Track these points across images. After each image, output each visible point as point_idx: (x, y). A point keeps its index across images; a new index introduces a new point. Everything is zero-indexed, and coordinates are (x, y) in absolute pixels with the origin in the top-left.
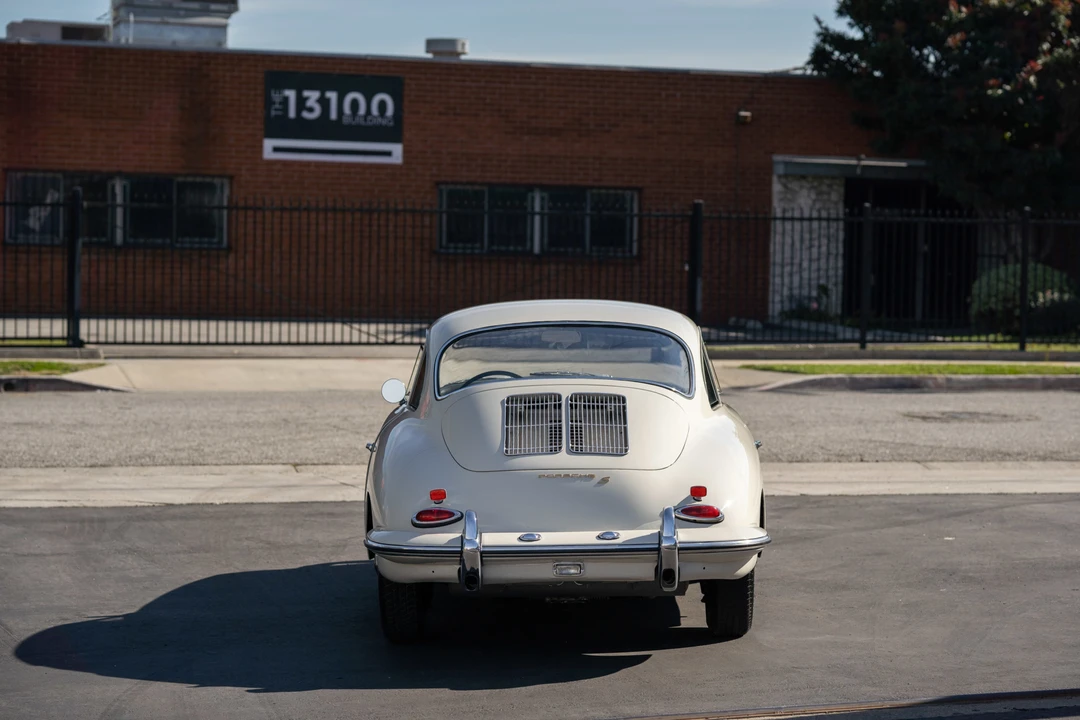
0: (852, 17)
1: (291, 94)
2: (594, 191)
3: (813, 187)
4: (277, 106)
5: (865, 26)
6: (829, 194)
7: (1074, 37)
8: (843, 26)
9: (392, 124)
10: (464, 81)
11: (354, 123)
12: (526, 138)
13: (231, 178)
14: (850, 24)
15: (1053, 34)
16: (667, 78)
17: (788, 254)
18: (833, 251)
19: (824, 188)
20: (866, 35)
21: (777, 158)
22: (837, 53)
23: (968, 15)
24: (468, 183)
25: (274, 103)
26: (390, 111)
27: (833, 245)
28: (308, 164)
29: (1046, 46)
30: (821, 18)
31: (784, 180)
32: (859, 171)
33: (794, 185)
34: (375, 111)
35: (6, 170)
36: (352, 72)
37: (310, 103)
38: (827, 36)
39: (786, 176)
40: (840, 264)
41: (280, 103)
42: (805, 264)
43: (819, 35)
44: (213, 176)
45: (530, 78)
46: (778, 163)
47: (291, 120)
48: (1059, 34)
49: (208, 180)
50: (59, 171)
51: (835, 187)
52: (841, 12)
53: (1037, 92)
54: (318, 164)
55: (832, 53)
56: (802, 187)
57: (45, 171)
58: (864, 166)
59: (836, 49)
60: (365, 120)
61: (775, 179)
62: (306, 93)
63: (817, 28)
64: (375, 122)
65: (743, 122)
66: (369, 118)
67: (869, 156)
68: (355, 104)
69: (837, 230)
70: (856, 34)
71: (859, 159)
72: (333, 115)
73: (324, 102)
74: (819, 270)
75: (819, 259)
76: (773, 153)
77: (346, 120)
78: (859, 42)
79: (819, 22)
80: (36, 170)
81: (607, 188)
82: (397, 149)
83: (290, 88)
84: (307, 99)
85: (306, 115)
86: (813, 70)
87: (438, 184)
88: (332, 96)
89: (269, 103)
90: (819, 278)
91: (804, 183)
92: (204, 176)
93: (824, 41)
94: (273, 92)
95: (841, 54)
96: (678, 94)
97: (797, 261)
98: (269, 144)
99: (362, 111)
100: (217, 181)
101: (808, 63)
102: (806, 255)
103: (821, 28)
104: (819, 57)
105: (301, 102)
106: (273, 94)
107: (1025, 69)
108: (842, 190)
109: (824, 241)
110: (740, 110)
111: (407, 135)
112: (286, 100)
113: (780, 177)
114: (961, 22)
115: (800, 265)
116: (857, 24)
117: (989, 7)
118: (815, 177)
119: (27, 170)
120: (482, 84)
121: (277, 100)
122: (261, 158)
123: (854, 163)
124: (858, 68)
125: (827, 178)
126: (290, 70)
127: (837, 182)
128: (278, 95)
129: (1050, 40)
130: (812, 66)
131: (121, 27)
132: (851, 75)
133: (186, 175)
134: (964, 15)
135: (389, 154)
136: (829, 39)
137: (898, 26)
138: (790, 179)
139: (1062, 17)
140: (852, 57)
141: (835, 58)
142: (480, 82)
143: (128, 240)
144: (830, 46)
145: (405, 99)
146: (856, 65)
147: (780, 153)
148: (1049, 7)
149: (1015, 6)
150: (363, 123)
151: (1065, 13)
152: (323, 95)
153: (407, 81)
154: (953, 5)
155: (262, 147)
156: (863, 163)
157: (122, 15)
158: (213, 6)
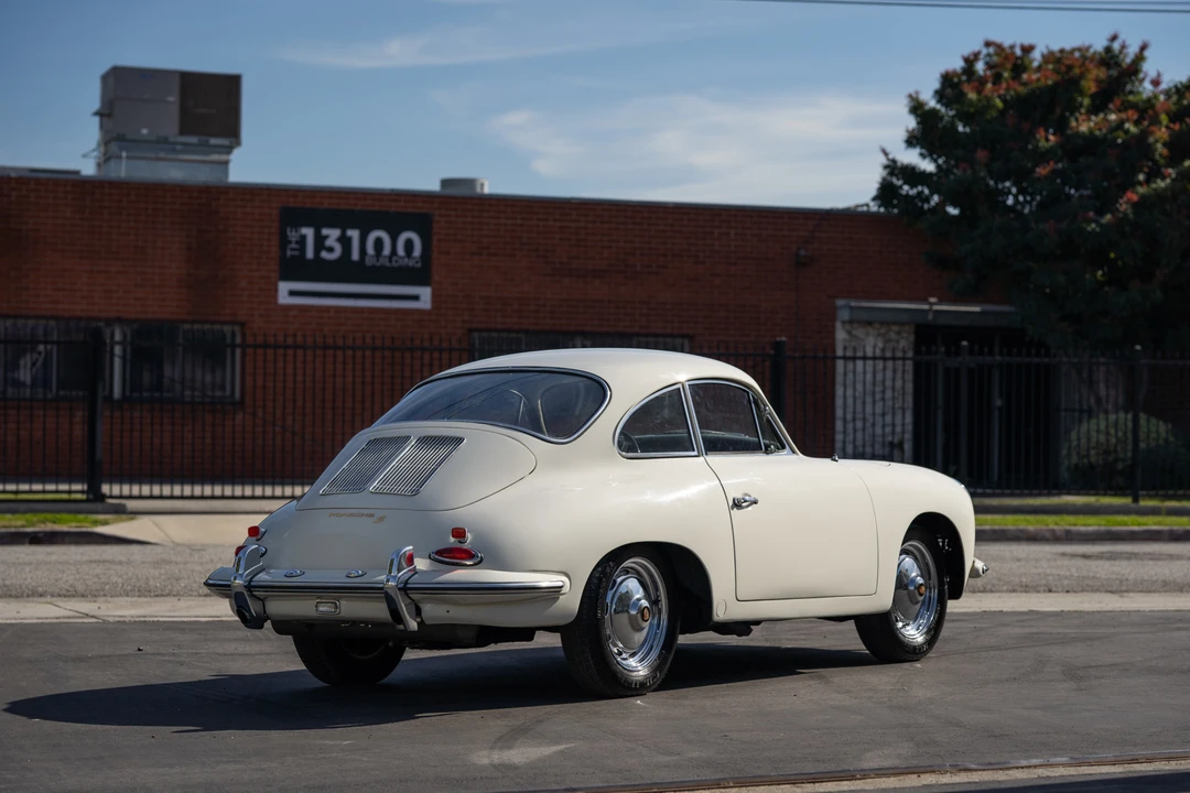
0: (922, 147)
1: (309, 232)
3: (879, 335)
4: (294, 246)
5: (939, 157)
6: (897, 341)
7: (1171, 167)
8: (912, 157)
9: (419, 265)
10: (499, 218)
11: (378, 264)
12: (567, 280)
13: (243, 325)
14: (921, 154)
15: (1150, 164)
16: (720, 215)
17: (853, 408)
19: (893, 336)
20: (939, 167)
21: (840, 302)
22: (906, 187)
23: (1057, 144)
24: (503, 330)
25: (290, 242)
28: (327, 309)
29: (1141, 177)
30: (888, 150)
31: (848, 327)
32: (930, 317)
33: (859, 332)
34: (401, 251)
36: (376, 209)
37: (329, 243)
38: (893, 168)
39: (851, 322)
40: (909, 418)
41: (297, 242)
42: (873, 419)
43: (886, 167)
44: (223, 323)
45: (570, 214)
46: (842, 308)
47: (310, 261)
48: (1155, 162)
49: (217, 327)
50: (53, 318)
51: (904, 335)
52: (911, 141)
53: (1135, 226)
54: (338, 309)
55: (901, 187)
56: (868, 334)
57: (37, 317)
58: (937, 311)
59: (905, 183)
60: (390, 261)
61: (838, 325)
62: (325, 232)
63: (883, 160)
64: (401, 262)
65: (802, 263)
66: (394, 258)
67: (941, 302)
68: (379, 243)
70: (928, 166)
71: (931, 304)
72: (355, 256)
73: (345, 241)
74: (887, 425)
75: (887, 414)
76: (837, 297)
77: (369, 262)
78: (931, 174)
79: (886, 154)
81: (656, 335)
82: (425, 293)
83: (307, 226)
84: (326, 237)
85: (324, 255)
86: (880, 207)
87: (470, 330)
88: (354, 234)
89: (284, 242)
90: (886, 436)
91: (871, 330)
92: (213, 323)
93: (891, 174)
94: (288, 229)
95: (912, 188)
96: (732, 232)
97: (863, 416)
98: (284, 287)
99: (387, 251)
100: (227, 328)
101: (874, 199)
102: (872, 408)
103: (888, 159)
104: (886, 192)
105: (320, 241)
106: (289, 233)
107: (1119, 201)
108: (912, 338)
109: (893, 394)
110: (799, 250)
111: (436, 278)
112: (303, 238)
113: (843, 322)
114: (1051, 151)
115: (868, 419)
116: (931, 155)
117: (1078, 135)
118: (882, 323)
119: (16, 317)
120: (519, 222)
121: (294, 240)
122: (276, 303)
123: (926, 307)
124: (929, 203)
125: (895, 323)
126: (308, 206)
127: (907, 328)
128: (294, 234)
129: (1146, 170)
130: (879, 202)
131: (112, 163)
132: (922, 212)
133: (193, 322)
134: (1051, 144)
135: (416, 298)
136: (896, 172)
137: (981, 155)
138: (855, 325)
139: (1159, 146)
140: (922, 192)
141: (904, 192)
142: (516, 219)
143: (128, 393)
144: (898, 179)
145: (435, 238)
146: (927, 200)
147: (843, 298)
148: (1145, 134)
149: (1105, 135)
150: (388, 264)
151: (1162, 141)
152: (344, 233)
153: (436, 218)
154: (1041, 134)
155: (276, 290)
156: (936, 307)
157: (114, 147)
158: (213, 141)
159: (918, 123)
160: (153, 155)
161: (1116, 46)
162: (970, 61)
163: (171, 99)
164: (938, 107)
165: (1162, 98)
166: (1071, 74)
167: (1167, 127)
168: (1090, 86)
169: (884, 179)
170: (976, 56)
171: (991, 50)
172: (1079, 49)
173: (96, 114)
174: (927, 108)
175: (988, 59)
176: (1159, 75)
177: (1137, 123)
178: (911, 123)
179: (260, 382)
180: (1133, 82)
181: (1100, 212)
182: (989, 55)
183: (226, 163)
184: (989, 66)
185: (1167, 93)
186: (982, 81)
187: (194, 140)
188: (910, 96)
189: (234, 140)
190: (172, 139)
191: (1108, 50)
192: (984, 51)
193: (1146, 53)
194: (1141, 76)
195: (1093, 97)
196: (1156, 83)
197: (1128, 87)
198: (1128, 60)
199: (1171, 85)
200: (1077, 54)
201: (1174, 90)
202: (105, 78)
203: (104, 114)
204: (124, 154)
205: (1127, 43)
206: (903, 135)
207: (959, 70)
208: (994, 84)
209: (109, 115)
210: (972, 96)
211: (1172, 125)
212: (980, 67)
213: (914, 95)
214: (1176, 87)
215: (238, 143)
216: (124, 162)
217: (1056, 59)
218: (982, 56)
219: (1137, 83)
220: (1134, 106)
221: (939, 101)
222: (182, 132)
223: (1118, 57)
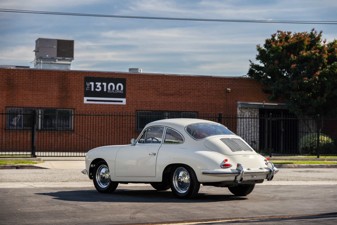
0: (260, 60)
1: (92, 84)
2: (184, 113)
3: (249, 111)
4: (88, 87)
5: (265, 63)
6: (254, 113)
7: (329, 65)
8: (258, 63)
9: (123, 92)
10: (145, 79)
11: (111, 92)
12: (163, 96)
13: (74, 109)
14: (260, 62)
15: (323, 64)
16: (205, 79)
17: (242, 132)
18: (256, 130)
19: (253, 112)
20: (265, 65)
21: (239, 103)
22: (256, 71)
23: (297, 59)
24: (146, 110)
25: (87, 86)
26: (122, 89)
27: (256, 129)
28: (97, 105)
29: (320, 68)
30: (251, 61)
31: (240, 109)
32: (263, 106)
33: (244, 111)
34: (117, 89)
35: (6, 107)
36: (111, 77)
37: (98, 86)
38: (253, 66)
39: (241, 108)
40: (258, 134)
42: (247, 135)
43: (251, 65)
44: (69, 109)
45: (164, 78)
46: (239, 104)
47: (92, 91)
48: (324, 64)
49: (67, 110)
50: (22, 107)
51: (256, 111)
52: (258, 58)
53: (318, 82)
54: (100, 105)
55: (255, 71)
56: (246, 111)
57: (18, 107)
58: (265, 105)
59: (256, 70)
60: (115, 91)
61: (238, 109)
62: (97, 83)
64: (117, 92)
65: (228, 92)
66: (116, 91)
67: (266, 102)
68: (111, 86)
69: (257, 124)
70: (262, 65)
71: (263, 103)
72: (105, 90)
74: (251, 136)
75: (251, 133)
76: (237, 101)
77: (109, 91)
78: (263, 67)
79: (251, 62)
80: (15, 107)
81: (188, 112)
82: (124, 100)
83: (92, 82)
84: (97, 85)
85: (97, 90)
86: (249, 76)
87: (137, 110)
88: (105, 84)
89: (85, 86)
90: (251, 139)
91: (247, 110)
92: (66, 108)
93: (252, 67)
94: (87, 83)
95: (258, 71)
96: (209, 83)
97: (245, 134)
98: (86, 99)
99: (114, 89)
100: (70, 110)
101: (248, 74)
102: (247, 131)
103: (251, 63)
104: (251, 72)
105: (95, 86)
106: (87, 84)
107: (314, 75)
108: (258, 112)
109: (253, 128)
110: (227, 88)
111: (127, 96)
112: (91, 85)
113: (239, 108)
114: (295, 61)
115: (246, 135)
116: (263, 62)
117: (303, 56)
118: (250, 108)
119: (12, 107)
120: (150, 80)
121: (88, 85)
122: (83, 103)
123: (262, 104)
124: (263, 75)
125: (254, 108)
126: (92, 76)
127: (257, 110)
128: (88, 84)
129: (321, 66)
130: (249, 75)
131: (38, 65)
132: (261, 78)
133: (60, 108)
134: (295, 59)
135: (122, 101)
136: (254, 67)
137: (276, 62)
138: (242, 109)
139: (325, 59)
140: (261, 72)
141: (256, 72)
142: (149, 80)
143: (42, 128)
144: (254, 69)
145: (127, 85)
146: (262, 74)
147: (239, 101)
148: (321, 56)
149: (311, 56)
150: (114, 92)
151: (326, 58)
152: (102, 84)
153: (127, 80)
154: (292, 56)
155: (83, 99)
156: (265, 104)
157: (39, 61)
158: (66, 58)
159: (259, 53)
160: (50, 62)
161: (314, 32)
162: (273, 36)
163: (55, 47)
164: (265, 49)
165: (326, 46)
166: (301, 39)
167: (327, 54)
168: (306, 43)
169: (250, 69)
170: (275, 35)
171: (279, 33)
172: (303, 33)
173: (34, 51)
174: (262, 49)
175: (278, 36)
176: (325, 40)
177: (319, 53)
178: (258, 53)
179: (78, 125)
180: (318, 42)
181: (309, 78)
182: (279, 35)
183: (70, 64)
184: (279, 38)
185: (328, 45)
186: (277, 42)
187: (61, 58)
188: (257, 46)
189: (72, 58)
190: (55, 58)
191: (312, 33)
192: (277, 34)
193: (322, 34)
194: (320, 40)
195: (307, 46)
196: (324, 42)
197: (317, 43)
198: (317, 36)
199: (329, 43)
200: (303, 34)
201: (329, 44)
202: (37, 41)
203: (36, 51)
204: (42, 62)
205: (317, 31)
206: (255, 57)
207: (270, 39)
208: (280, 42)
209: (38, 52)
210: (274, 46)
211: (329, 54)
212: (276, 38)
213: (258, 46)
214: (330, 43)
215: (73, 59)
216: (42, 64)
217: (297, 36)
218: (277, 35)
219: (319, 42)
220: (319, 49)
221: (265, 48)
222: (58, 56)
223: (314, 35)
